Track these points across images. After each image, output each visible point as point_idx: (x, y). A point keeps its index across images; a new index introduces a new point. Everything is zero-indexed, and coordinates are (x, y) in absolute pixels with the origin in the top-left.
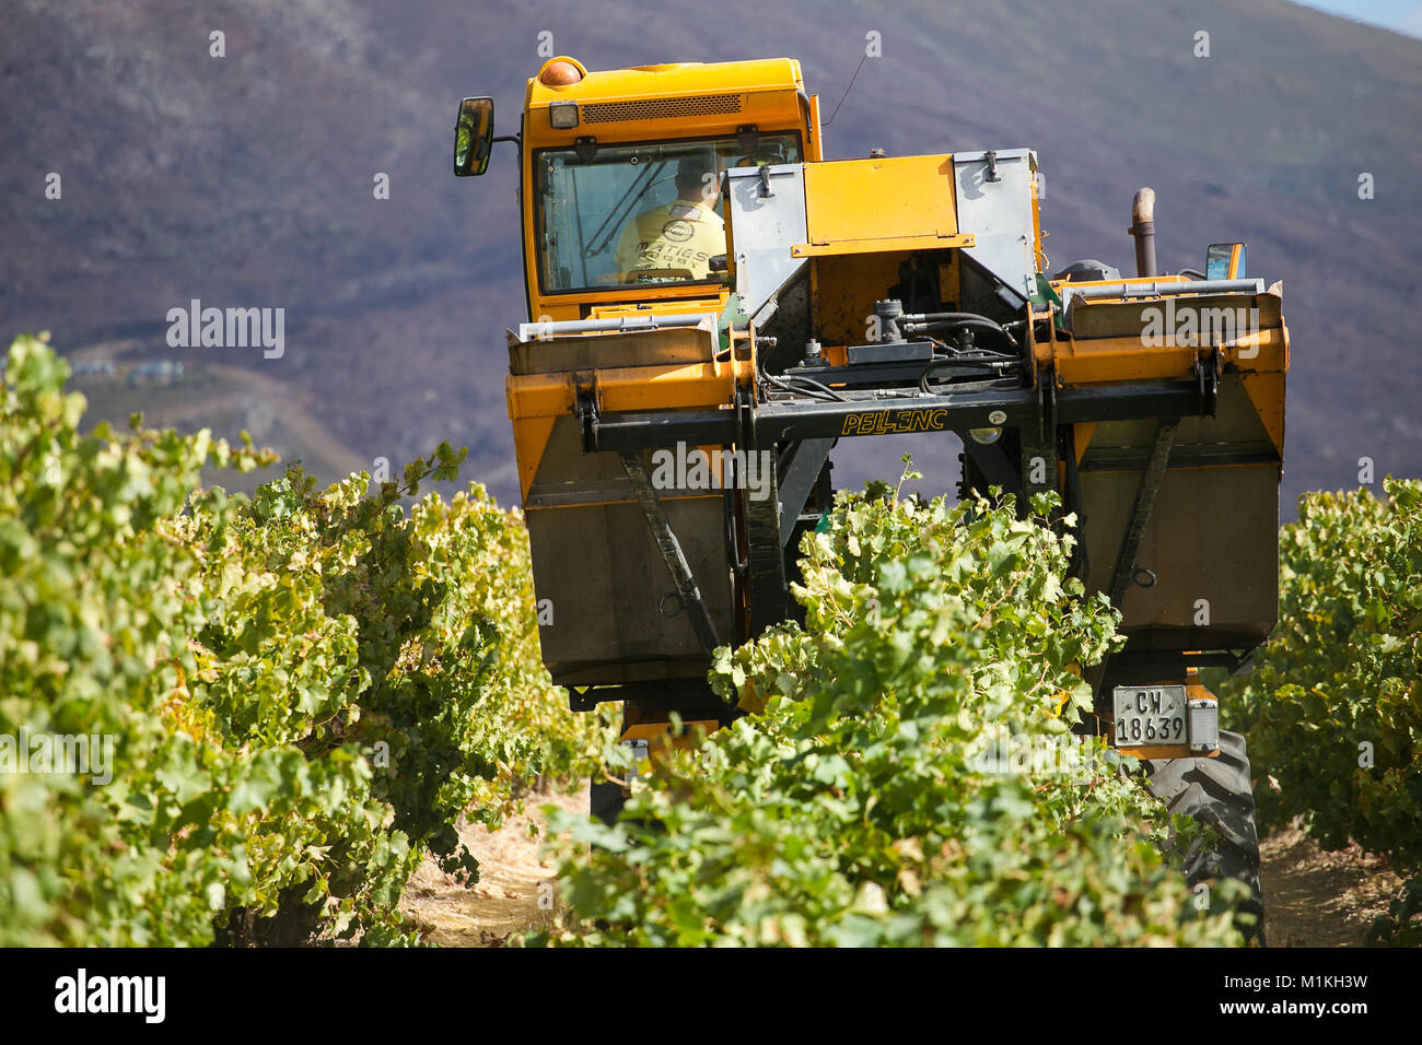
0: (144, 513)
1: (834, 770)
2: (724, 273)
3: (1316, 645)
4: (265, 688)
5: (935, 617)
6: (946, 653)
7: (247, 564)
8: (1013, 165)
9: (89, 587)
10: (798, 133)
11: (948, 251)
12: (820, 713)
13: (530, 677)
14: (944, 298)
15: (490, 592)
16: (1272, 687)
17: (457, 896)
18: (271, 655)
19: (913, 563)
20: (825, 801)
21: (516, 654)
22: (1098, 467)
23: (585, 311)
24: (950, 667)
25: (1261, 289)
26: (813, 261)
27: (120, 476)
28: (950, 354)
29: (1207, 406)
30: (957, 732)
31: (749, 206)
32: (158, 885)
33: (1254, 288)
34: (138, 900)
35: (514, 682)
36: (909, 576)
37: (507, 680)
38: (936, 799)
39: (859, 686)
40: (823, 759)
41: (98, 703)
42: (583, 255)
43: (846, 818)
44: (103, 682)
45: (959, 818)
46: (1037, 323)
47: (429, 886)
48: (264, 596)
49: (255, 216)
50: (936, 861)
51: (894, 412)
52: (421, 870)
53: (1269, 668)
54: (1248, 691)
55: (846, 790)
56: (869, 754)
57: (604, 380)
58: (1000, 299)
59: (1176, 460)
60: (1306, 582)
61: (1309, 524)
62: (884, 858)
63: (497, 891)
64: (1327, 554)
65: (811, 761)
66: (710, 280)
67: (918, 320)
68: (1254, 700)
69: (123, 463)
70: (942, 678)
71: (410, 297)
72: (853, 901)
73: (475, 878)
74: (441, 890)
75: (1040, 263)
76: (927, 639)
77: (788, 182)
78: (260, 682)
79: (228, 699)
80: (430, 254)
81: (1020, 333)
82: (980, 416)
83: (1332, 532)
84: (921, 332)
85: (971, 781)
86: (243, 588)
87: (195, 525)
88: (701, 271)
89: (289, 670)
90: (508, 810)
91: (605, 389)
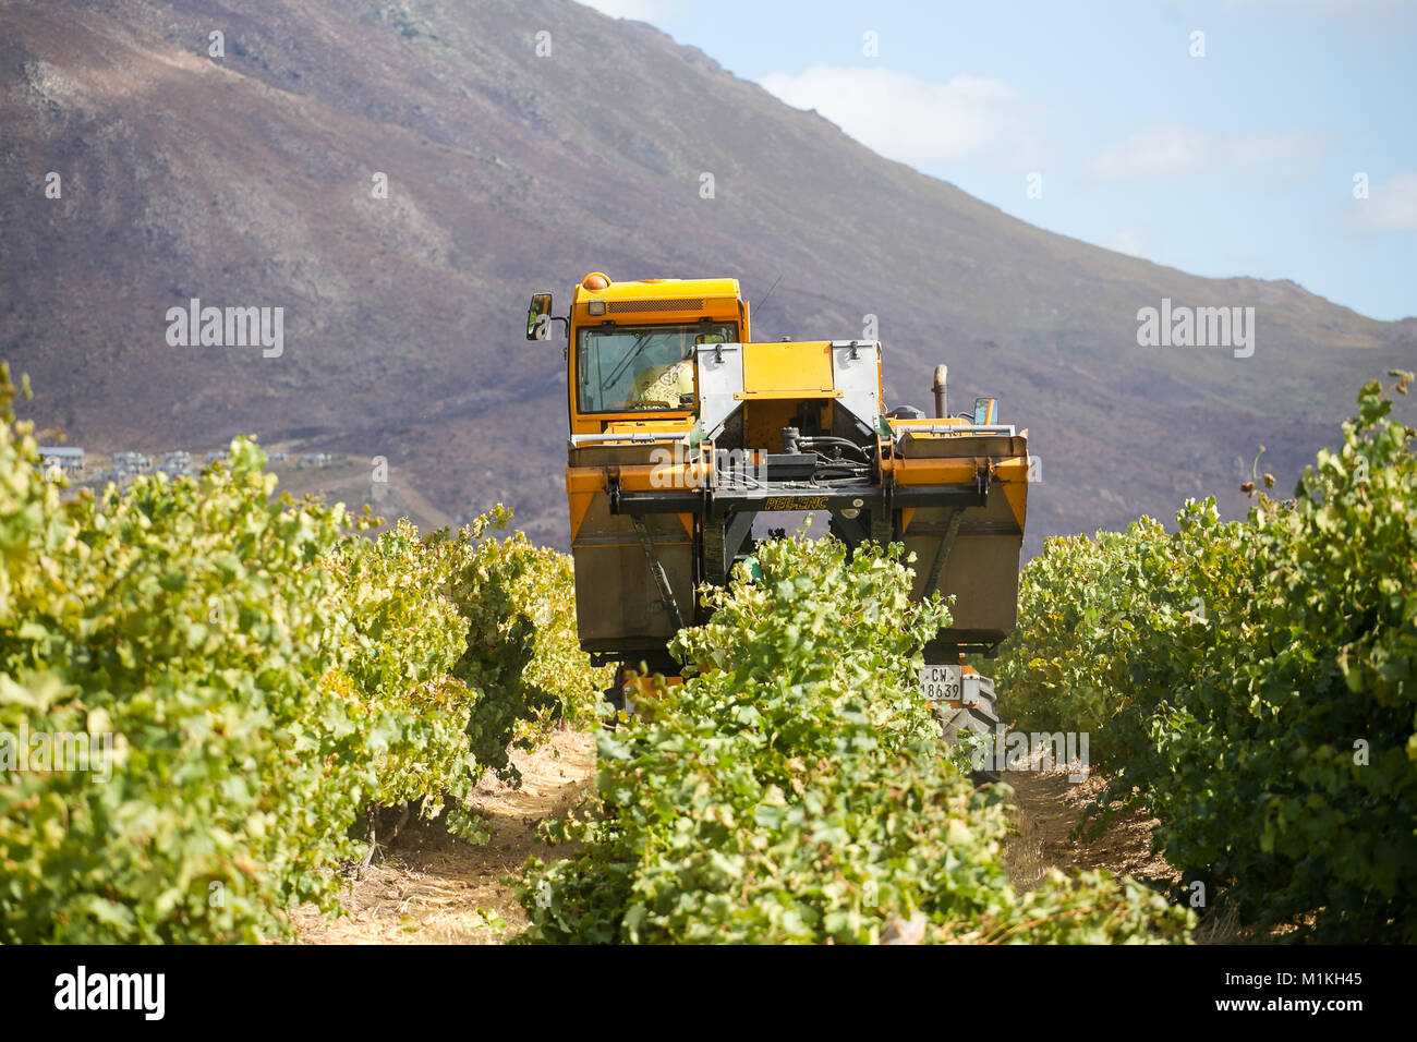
0: (311, 551)
1: (749, 715)
2: (691, 405)
3: (1054, 634)
4: (385, 662)
5: (813, 615)
6: (821, 641)
7: (375, 582)
8: (868, 350)
9: (278, 597)
10: (736, 323)
11: (827, 399)
12: (741, 679)
13: (554, 656)
14: (823, 427)
15: (529, 601)
16: (1026, 662)
17: (508, 795)
18: (389, 641)
19: (798, 581)
20: (745, 734)
21: (545, 641)
22: (916, 534)
23: (604, 426)
24: (824, 651)
25: (1013, 434)
26: (746, 402)
27: (295, 526)
28: (827, 462)
29: (981, 501)
30: (829, 692)
31: (709, 368)
32: (320, 787)
33: (1009, 431)
34: (309, 795)
35: (543, 659)
36: (796, 589)
37: (539, 658)
38: (815, 735)
39: (766, 659)
40: (742, 708)
41: (283, 672)
42: (601, 389)
43: (759, 746)
44: (287, 659)
45: (830, 748)
46: (883, 447)
47: (491, 788)
48: (385, 604)
49: (377, 360)
50: (814, 772)
51: (797, 498)
52: (484, 778)
53: (1024, 649)
54: (1011, 663)
55: (757, 728)
56: (772, 705)
57: (624, 472)
58: (858, 429)
59: (961, 532)
60: (1048, 595)
61: (1050, 557)
62: (783, 772)
63: (533, 792)
64: (1061, 576)
65: (735, 709)
66: (681, 409)
67: (808, 441)
68: (1016, 669)
69: (297, 518)
70: (819, 657)
71: (476, 411)
72: (763, 797)
73: (519, 784)
74: (498, 791)
75: (883, 408)
76: (809, 629)
77: (733, 354)
78: (382, 659)
79: (362, 670)
80: (488, 384)
81: (872, 452)
82: (847, 502)
83: (1064, 562)
84: (810, 448)
85: (837, 723)
86: (372, 598)
87: (341, 558)
88: (675, 404)
89: (400, 650)
90: (540, 740)
91: (626, 477)
